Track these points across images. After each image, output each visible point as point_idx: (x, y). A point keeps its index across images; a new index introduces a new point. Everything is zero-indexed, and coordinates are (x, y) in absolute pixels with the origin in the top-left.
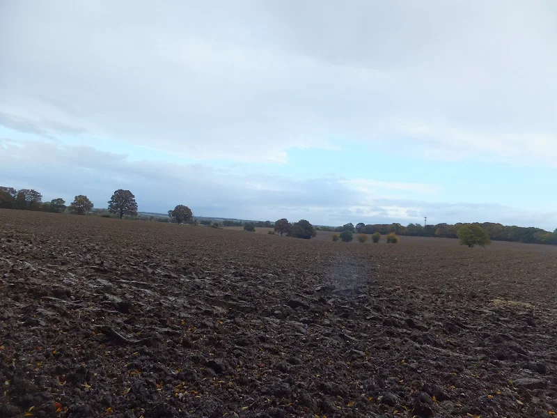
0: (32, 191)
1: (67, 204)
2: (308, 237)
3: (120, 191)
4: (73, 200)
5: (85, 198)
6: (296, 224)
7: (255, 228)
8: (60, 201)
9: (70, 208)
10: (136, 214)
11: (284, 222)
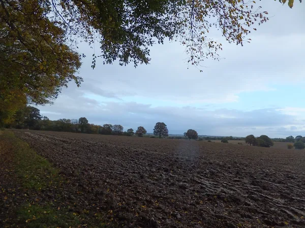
0: (119, 126)
1: (135, 131)
2: (267, 146)
3: (158, 123)
4: (137, 129)
5: (143, 128)
6: (258, 138)
7: (228, 141)
8: (131, 130)
9: (136, 133)
10: (167, 135)
11: (252, 137)
